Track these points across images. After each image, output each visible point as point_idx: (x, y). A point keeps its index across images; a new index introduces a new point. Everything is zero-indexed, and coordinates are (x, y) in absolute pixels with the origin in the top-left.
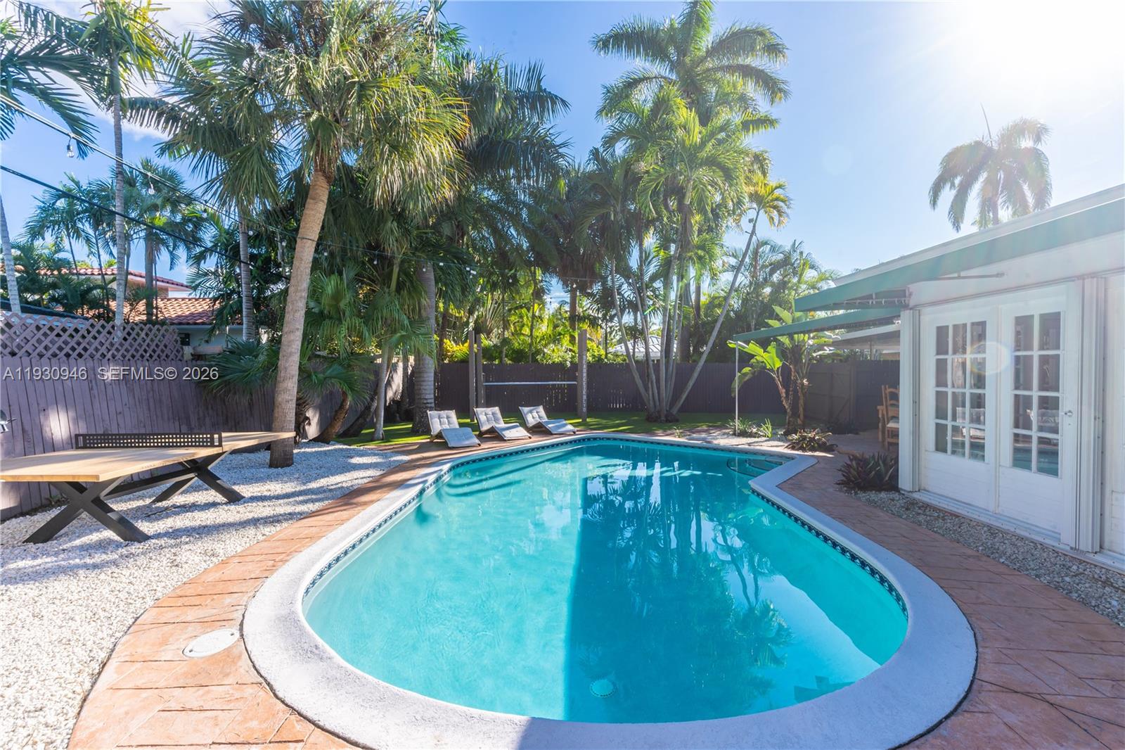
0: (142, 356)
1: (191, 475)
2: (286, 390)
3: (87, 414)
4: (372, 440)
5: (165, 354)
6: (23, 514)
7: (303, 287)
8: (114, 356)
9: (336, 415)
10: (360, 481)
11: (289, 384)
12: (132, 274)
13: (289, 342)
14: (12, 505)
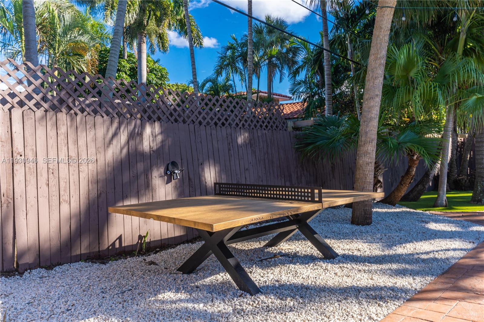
0: (261, 126)
1: (294, 227)
2: (366, 153)
3: (227, 169)
4: (435, 206)
5: (275, 125)
6: (188, 242)
7: (382, 55)
8: (243, 125)
9: (402, 180)
10: (451, 254)
11: (369, 148)
12: (261, 92)
13: (369, 108)
14: (182, 234)
